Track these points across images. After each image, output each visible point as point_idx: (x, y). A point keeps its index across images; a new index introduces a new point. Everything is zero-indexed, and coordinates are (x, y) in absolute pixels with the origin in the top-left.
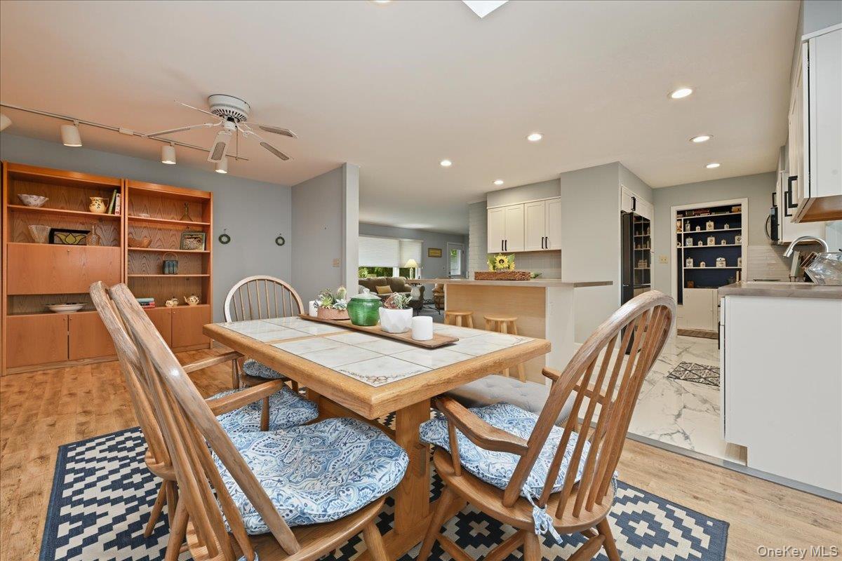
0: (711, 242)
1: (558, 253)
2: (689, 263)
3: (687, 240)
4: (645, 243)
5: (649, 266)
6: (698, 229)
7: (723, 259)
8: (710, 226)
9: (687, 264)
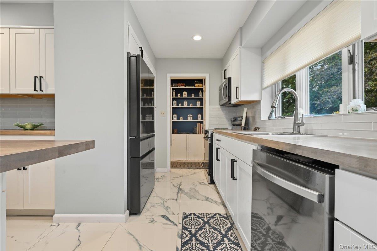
0: (185, 104)
1: (51, 97)
2: (175, 117)
3: (174, 102)
4: (151, 103)
5: (153, 119)
6: (179, 96)
7: (191, 115)
8: (185, 94)
9: (174, 118)
